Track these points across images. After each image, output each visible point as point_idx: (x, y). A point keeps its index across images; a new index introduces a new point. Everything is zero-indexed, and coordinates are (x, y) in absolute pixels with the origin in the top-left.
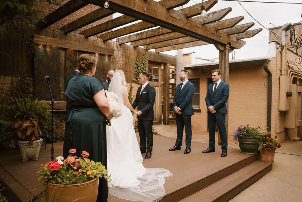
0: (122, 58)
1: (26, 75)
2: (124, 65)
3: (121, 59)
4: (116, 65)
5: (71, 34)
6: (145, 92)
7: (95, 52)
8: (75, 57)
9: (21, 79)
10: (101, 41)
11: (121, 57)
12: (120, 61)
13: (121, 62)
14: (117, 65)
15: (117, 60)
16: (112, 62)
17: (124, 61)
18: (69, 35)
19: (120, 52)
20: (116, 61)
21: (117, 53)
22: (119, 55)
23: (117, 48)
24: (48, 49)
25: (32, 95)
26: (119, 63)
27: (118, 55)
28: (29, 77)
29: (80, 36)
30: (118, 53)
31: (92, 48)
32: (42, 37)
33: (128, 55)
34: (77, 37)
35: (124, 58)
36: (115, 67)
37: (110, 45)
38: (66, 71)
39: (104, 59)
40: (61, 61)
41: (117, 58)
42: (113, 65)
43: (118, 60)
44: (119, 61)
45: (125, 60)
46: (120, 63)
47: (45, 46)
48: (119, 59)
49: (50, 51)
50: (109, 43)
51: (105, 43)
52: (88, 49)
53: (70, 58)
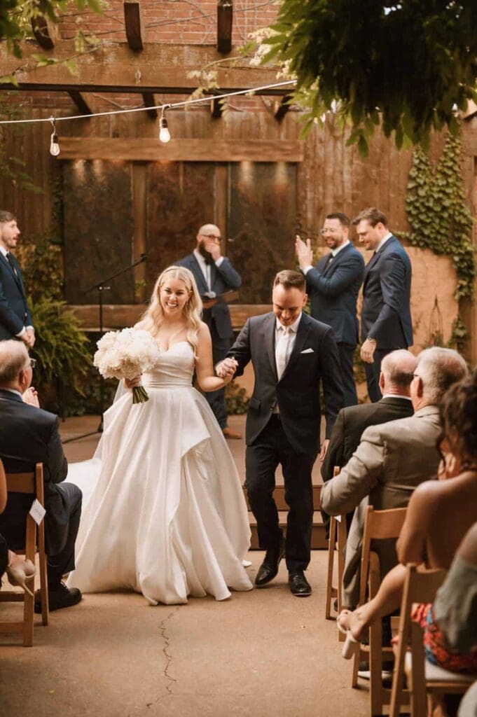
0: (351, 163)
1: (50, 240)
2: (357, 186)
3: (347, 168)
4: (324, 188)
9: (36, 250)
10: (267, 121)
11: (346, 161)
12: (342, 173)
13: (346, 177)
14: (330, 187)
15: (329, 171)
16: (311, 180)
17: (360, 170)
19: (342, 143)
20: (324, 176)
21: (330, 148)
22: (339, 157)
23: (328, 133)
24: (98, 168)
25: (58, 290)
26: (338, 181)
27: (335, 156)
28: (54, 243)
29: (198, 116)
30: (335, 147)
31: (222, 149)
32: (77, 142)
33: (378, 150)
34: (188, 120)
35: (356, 162)
36: (321, 197)
38: (148, 223)
39: (272, 176)
40: (132, 198)
41: (330, 165)
42: (315, 191)
43: (334, 172)
44: (337, 175)
45: (365, 170)
46: (343, 182)
47: (89, 163)
48: (338, 169)
49: (104, 174)
51: (284, 121)
52: (209, 152)
53: (160, 185)
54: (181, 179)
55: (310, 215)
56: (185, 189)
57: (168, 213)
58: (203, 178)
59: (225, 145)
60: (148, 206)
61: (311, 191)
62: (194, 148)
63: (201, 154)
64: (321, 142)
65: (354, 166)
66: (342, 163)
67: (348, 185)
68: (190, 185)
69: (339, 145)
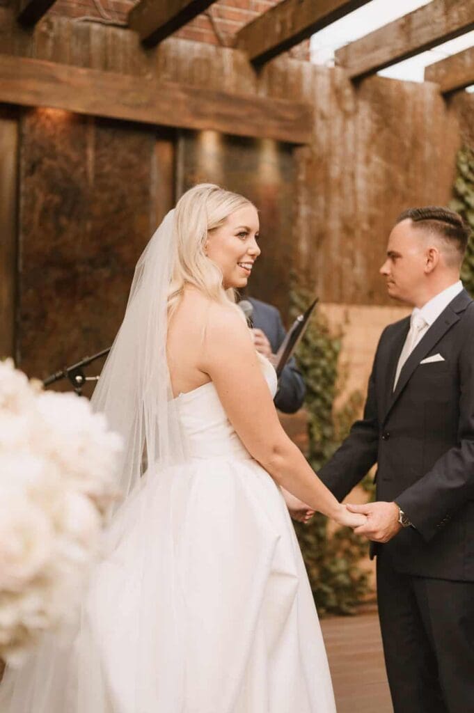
0: (368, 161)
2: (377, 201)
3: (361, 169)
4: (328, 199)
5: (60, 25)
6: (437, 358)
7: (197, 124)
8: (74, 156)
10: (237, 66)
11: (361, 156)
12: (353, 176)
13: (361, 183)
14: (336, 199)
15: (335, 172)
17: (380, 173)
18: (44, 28)
19: (356, 123)
20: (326, 179)
21: (337, 131)
22: (350, 147)
23: (334, 105)
26: (347, 189)
27: (344, 144)
29: (114, 36)
30: (344, 130)
31: (175, 102)
33: (407, 143)
34: (96, 41)
35: (376, 159)
36: (321, 215)
37: (289, 86)
38: (21, 238)
39: (254, 167)
41: (338, 160)
42: (312, 203)
43: (342, 173)
44: (348, 179)
45: (389, 175)
46: (354, 192)
48: (348, 168)
50: (285, 75)
51: (265, 70)
52: (150, 105)
53: (47, 162)
54: (91, 153)
55: (304, 246)
56: (98, 176)
57: (64, 221)
58: (133, 158)
59: (182, 96)
60: (22, 202)
61: (307, 203)
62: (124, 92)
63: (138, 106)
64: (323, 117)
65: (372, 166)
66: (355, 157)
67: (362, 197)
68: (107, 168)
69: (350, 125)
